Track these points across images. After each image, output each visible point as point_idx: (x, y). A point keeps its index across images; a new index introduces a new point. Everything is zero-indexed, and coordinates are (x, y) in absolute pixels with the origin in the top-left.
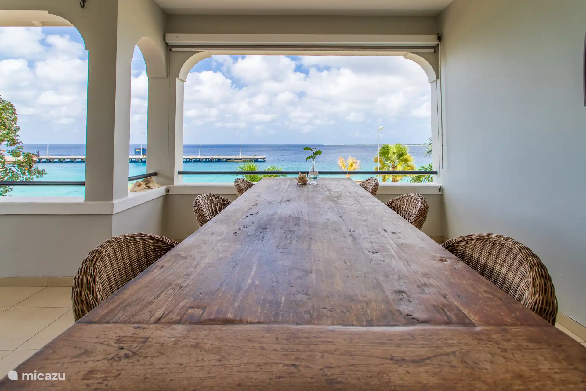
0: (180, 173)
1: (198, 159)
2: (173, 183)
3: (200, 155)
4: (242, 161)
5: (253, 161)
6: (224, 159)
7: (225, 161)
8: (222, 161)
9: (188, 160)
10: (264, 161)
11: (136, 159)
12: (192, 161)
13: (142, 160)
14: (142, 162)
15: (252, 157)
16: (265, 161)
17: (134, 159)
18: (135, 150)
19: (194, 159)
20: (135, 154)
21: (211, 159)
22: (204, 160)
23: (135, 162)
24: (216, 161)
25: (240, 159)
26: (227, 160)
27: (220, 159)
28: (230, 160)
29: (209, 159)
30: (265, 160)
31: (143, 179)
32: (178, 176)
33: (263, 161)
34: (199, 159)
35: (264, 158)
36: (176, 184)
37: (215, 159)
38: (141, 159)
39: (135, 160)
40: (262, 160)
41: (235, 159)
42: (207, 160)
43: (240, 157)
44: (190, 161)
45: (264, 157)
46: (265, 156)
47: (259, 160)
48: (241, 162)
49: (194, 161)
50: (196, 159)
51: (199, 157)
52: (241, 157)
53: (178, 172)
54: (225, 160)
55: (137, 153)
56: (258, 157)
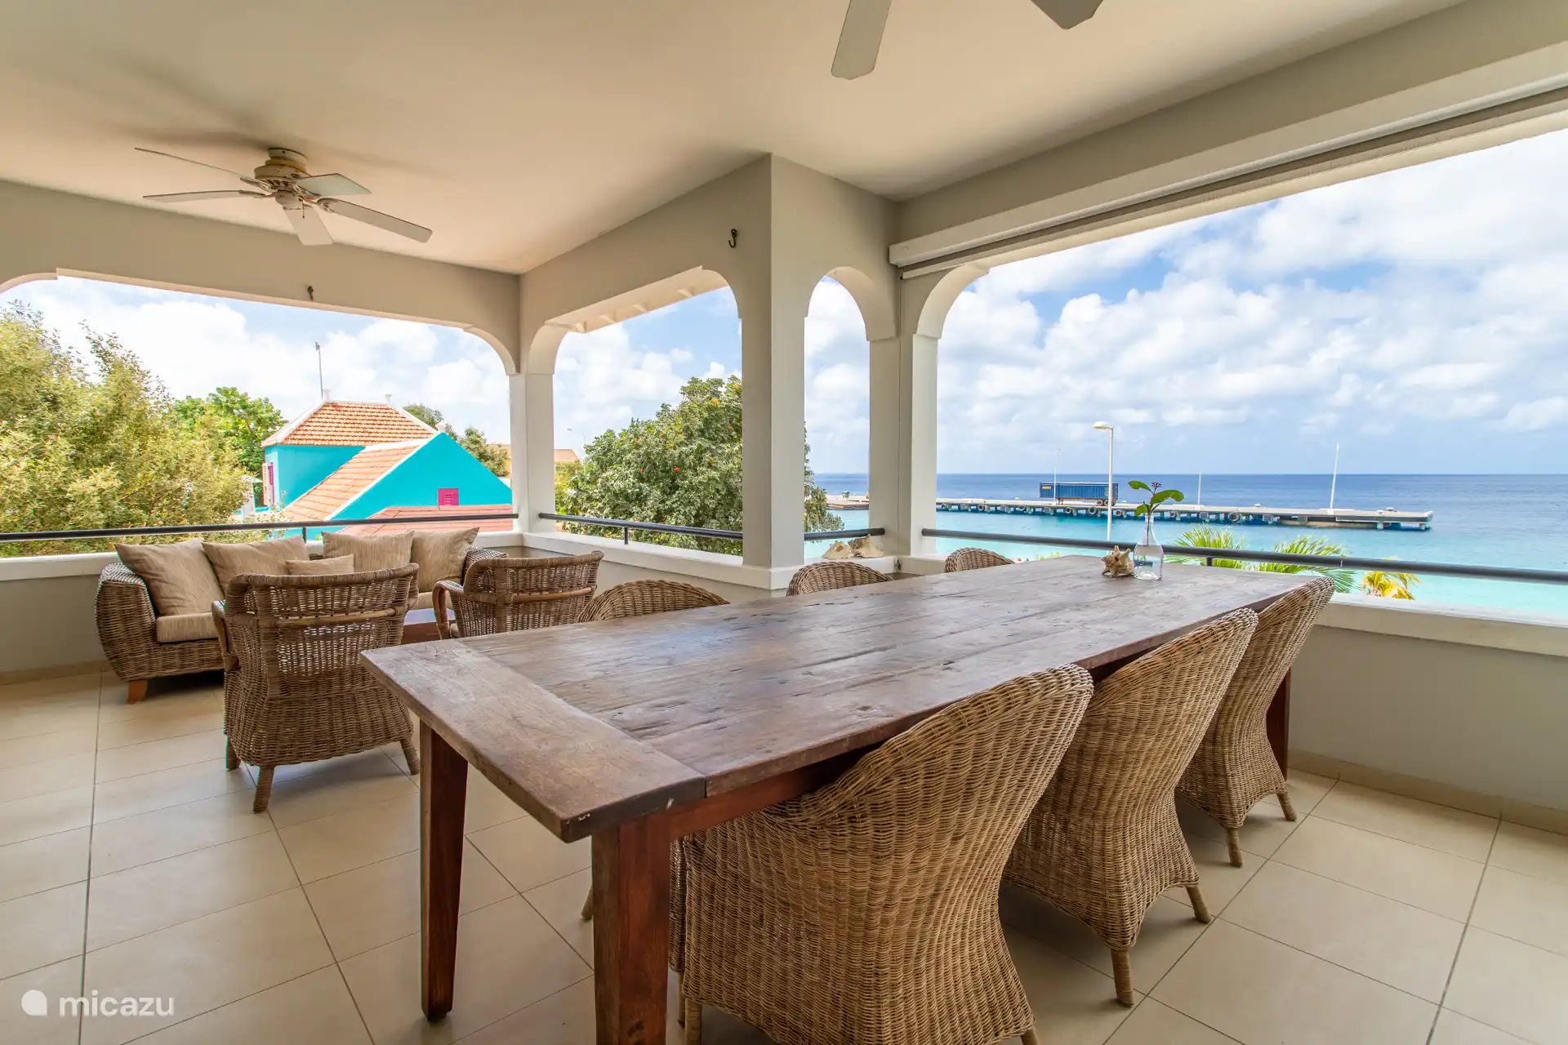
0: (926, 533)
1: (1194, 513)
2: (908, 553)
3: (1201, 504)
4: (1337, 525)
5: (1380, 526)
6: (1275, 516)
7: (1277, 524)
8: (1265, 524)
9: (1167, 515)
10: (1423, 528)
11: (1043, 508)
12: (1178, 519)
13: (1055, 512)
14: (1056, 514)
15: (1376, 514)
16: (1427, 529)
17: (1039, 507)
18: (1041, 486)
19: (1181, 512)
20: (1041, 496)
21: (1233, 516)
22: (1213, 517)
23: (1042, 514)
25: (1331, 519)
26: (1284, 520)
27: (1260, 516)
28: (1295, 519)
29: (1226, 514)
30: (1428, 524)
31: (854, 539)
32: (921, 539)
33: (1421, 526)
34: (1198, 513)
35: (1424, 520)
36: (914, 555)
37: (1247, 515)
38: (1054, 509)
39: (1040, 510)
40: (1416, 525)
41: (1312, 518)
42: (1222, 517)
43: (1330, 512)
44: (1172, 520)
45: (1425, 515)
46: (1430, 512)
47: (1403, 524)
48: (1335, 527)
49: (1183, 520)
50: (1189, 513)
51: (1198, 508)
52: (1332, 514)
53: (921, 529)
54: (1276, 519)
55: (1045, 494)
56: (1399, 514)
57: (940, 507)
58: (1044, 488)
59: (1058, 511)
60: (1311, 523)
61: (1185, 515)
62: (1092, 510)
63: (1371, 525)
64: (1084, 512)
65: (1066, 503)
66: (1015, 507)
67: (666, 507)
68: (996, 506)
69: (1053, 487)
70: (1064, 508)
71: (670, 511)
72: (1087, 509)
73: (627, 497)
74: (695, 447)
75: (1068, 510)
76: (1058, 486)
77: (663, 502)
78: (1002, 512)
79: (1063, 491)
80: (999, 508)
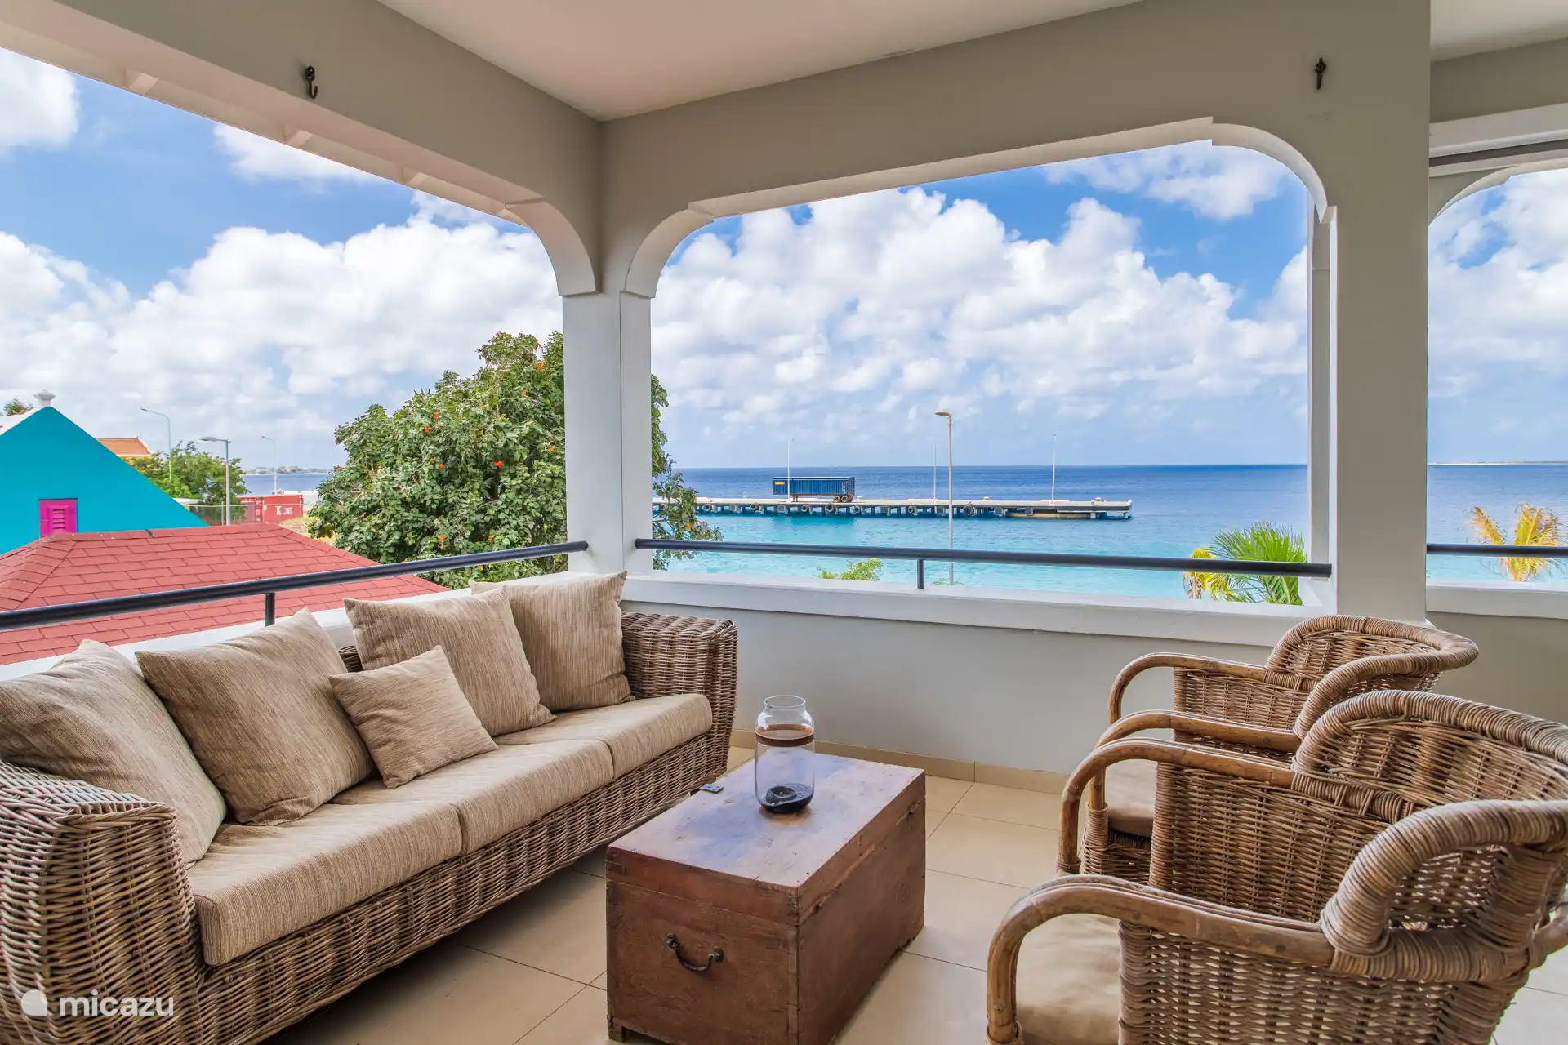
4: (1058, 516)
5: (1093, 516)
6: (1004, 508)
7: (1006, 517)
8: (995, 517)
10: (1126, 517)
11: (775, 506)
13: (789, 511)
14: (790, 514)
15: (1088, 504)
16: (1129, 518)
17: (771, 505)
18: (774, 482)
19: (919, 507)
20: (774, 493)
24: (979, 517)
25: (1053, 510)
26: (1011, 513)
27: (989, 509)
28: (1023, 512)
30: (1130, 513)
33: (1124, 515)
34: (933, 508)
35: (1127, 508)
37: (979, 508)
38: (788, 507)
40: (1119, 514)
41: (1038, 510)
45: (1128, 503)
46: (1130, 501)
47: (1110, 514)
48: (1055, 519)
49: (921, 516)
51: (934, 502)
52: (1053, 505)
54: (1004, 512)
55: (779, 490)
56: (1105, 504)
57: (657, 508)
58: (777, 483)
59: (792, 509)
60: (1037, 515)
61: (921, 510)
62: (830, 507)
63: (1085, 516)
64: (819, 510)
65: (803, 500)
66: (744, 506)
67: (487, 519)
68: (722, 506)
69: (786, 482)
70: (799, 506)
71: (495, 523)
72: (823, 506)
73: (422, 508)
74: (526, 430)
75: (804, 508)
76: (793, 482)
77: (483, 511)
78: (730, 513)
79: (798, 486)
80: (726, 508)
